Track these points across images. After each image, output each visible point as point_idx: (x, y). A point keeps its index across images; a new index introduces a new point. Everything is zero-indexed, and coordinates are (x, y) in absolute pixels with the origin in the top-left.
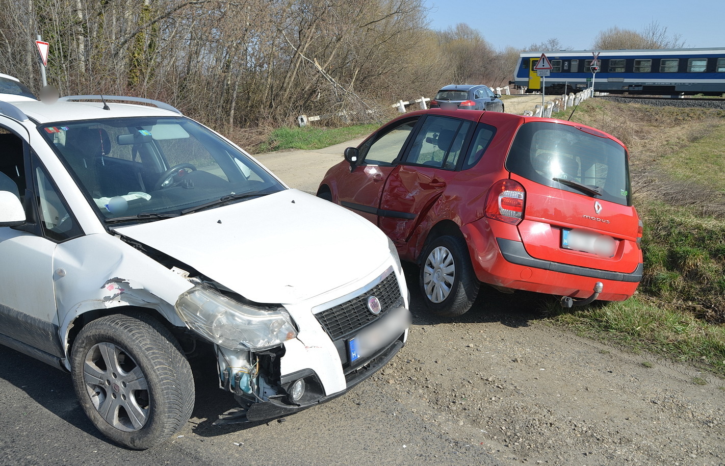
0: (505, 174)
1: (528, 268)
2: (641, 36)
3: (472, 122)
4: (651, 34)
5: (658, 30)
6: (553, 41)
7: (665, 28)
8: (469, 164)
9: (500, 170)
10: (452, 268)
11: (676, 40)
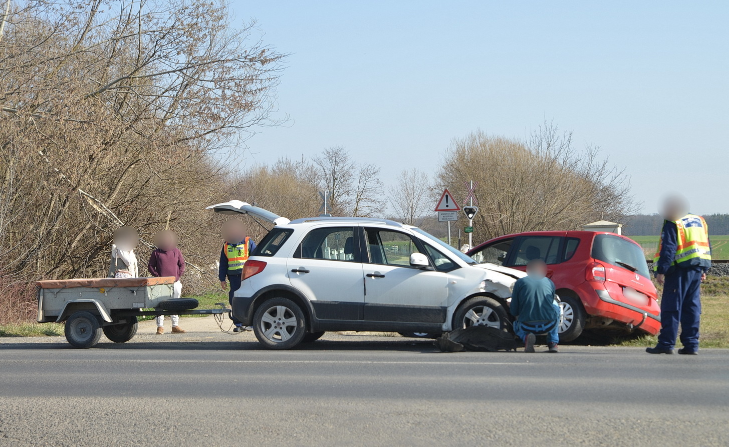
0: (592, 260)
1: (611, 305)
2: (534, 152)
3: (561, 237)
4: (545, 145)
5: (555, 138)
6: (336, 154)
7: (568, 134)
8: (565, 258)
9: (588, 258)
10: (571, 311)
11: (592, 156)
